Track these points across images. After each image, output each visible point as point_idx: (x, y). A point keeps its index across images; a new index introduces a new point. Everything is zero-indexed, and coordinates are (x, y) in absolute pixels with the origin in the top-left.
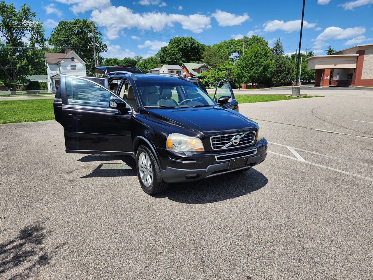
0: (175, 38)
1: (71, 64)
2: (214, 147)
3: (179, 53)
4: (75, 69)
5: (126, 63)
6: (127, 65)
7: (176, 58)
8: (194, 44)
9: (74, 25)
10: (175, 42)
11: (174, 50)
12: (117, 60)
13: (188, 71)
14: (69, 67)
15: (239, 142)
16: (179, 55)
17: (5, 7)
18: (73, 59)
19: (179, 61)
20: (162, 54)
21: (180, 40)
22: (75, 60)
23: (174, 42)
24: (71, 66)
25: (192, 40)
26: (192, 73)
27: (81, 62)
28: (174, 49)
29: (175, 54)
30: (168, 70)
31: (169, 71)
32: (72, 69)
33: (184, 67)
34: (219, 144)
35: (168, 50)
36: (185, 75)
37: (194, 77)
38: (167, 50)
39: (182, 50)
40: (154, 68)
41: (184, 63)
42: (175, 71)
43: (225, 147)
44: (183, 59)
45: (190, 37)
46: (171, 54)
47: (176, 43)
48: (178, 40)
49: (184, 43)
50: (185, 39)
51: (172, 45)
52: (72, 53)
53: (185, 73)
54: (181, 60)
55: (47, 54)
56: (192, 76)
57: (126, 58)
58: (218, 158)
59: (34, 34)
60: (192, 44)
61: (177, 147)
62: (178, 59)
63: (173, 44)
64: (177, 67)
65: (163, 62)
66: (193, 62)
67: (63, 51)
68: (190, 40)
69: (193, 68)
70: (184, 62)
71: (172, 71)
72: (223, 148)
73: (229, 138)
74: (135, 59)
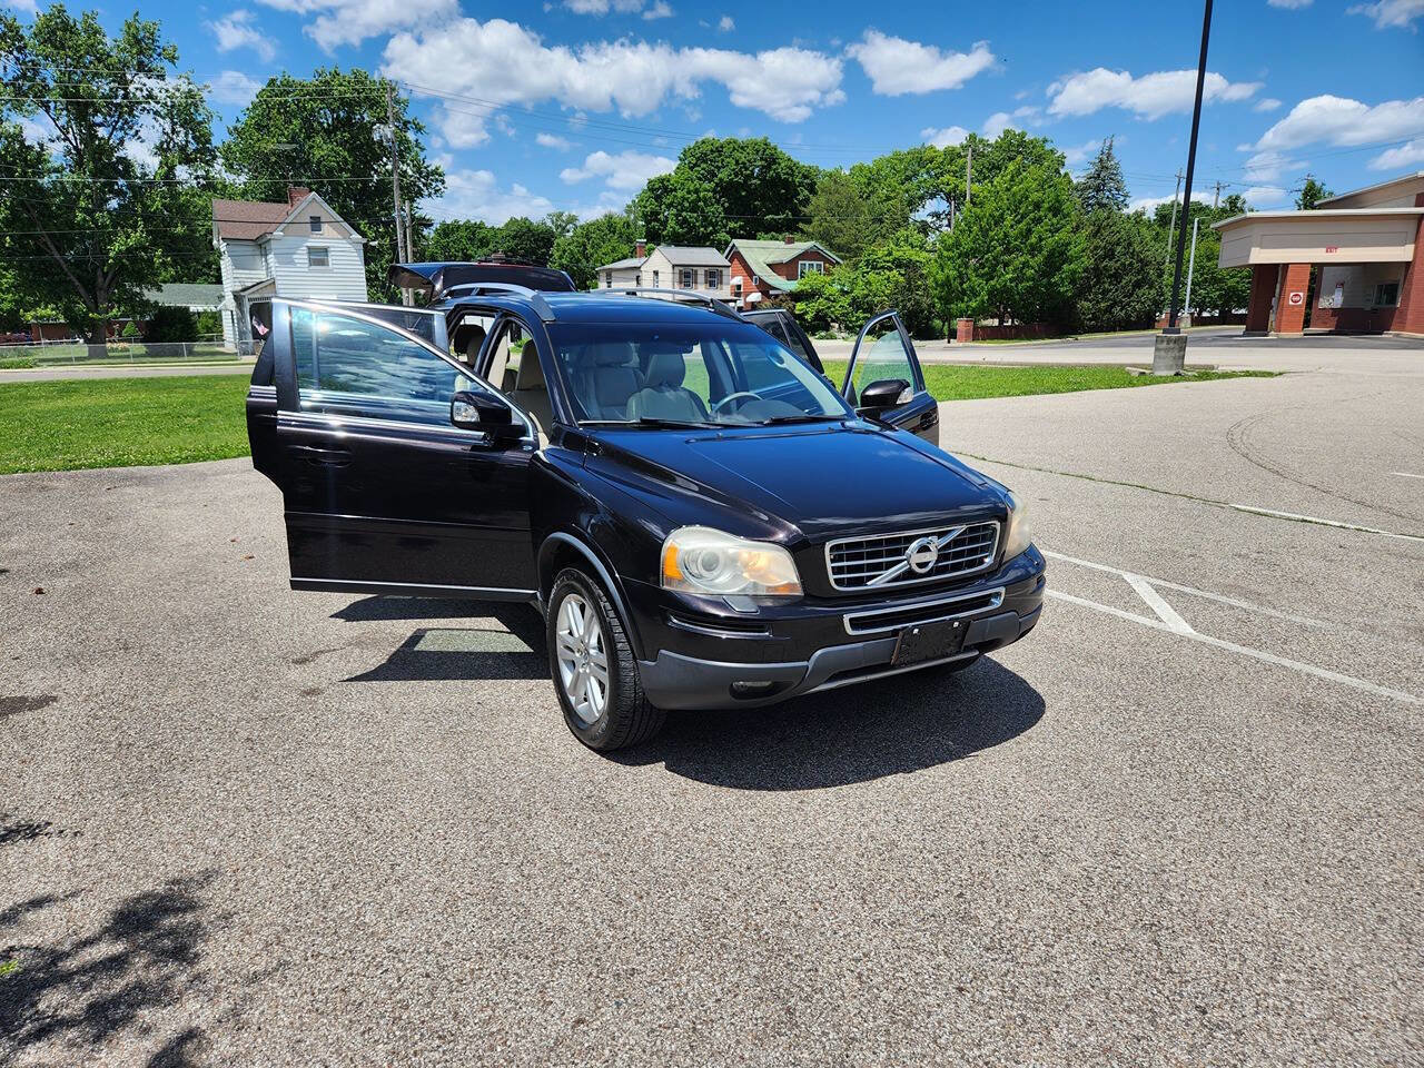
0: (703, 142)
1: (309, 244)
2: (837, 581)
3: (718, 202)
4: (323, 263)
5: (514, 237)
6: (517, 245)
7: (705, 218)
8: (774, 167)
9: (322, 93)
10: (703, 158)
11: (697, 191)
12: (481, 226)
13: (750, 273)
14: (302, 257)
15: (937, 562)
16: (715, 211)
17: (67, 27)
18: (316, 223)
19: (716, 232)
20: (652, 206)
21: (719, 150)
22: (325, 227)
23: (698, 159)
24: (311, 250)
25: (768, 152)
26: (765, 279)
27: (347, 237)
28: (698, 186)
29: (701, 204)
30: (674, 266)
31: (677, 269)
32: (313, 262)
33: (736, 256)
34: (859, 569)
35: (675, 190)
36: (739, 287)
37: (771, 292)
38: (672, 190)
39: (726, 189)
40: (619, 260)
41: (737, 242)
42: (701, 271)
43: (880, 581)
44: (732, 225)
45: (760, 139)
46: (687, 205)
47: (705, 162)
48: (712, 151)
49: (737, 162)
50: (742, 148)
51: (691, 169)
52: (310, 203)
53: (738, 280)
54: (725, 226)
55: (220, 206)
56: (765, 288)
57: (513, 221)
58: (855, 623)
59: (173, 131)
60: (768, 167)
61: (700, 577)
62: (711, 224)
63: (695, 165)
64: (709, 256)
65: (655, 238)
66: (769, 236)
67: (278, 195)
68: (758, 151)
69: (770, 261)
70: (734, 234)
71: (689, 269)
72: (871, 584)
73: (897, 548)
74: (549, 224)
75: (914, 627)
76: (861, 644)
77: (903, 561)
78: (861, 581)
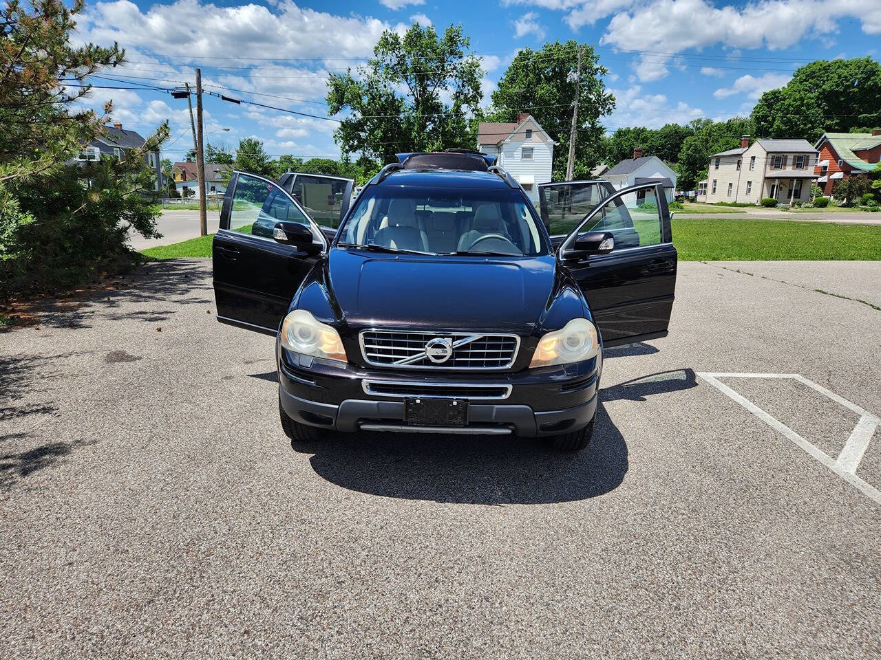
0: (814, 64)
1: (523, 146)
3: (819, 106)
4: (529, 156)
5: (665, 137)
6: (666, 142)
7: (806, 118)
8: (872, 78)
9: (548, 58)
10: (811, 75)
11: (802, 99)
12: (644, 130)
13: (836, 157)
14: (518, 153)
15: (451, 357)
16: (817, 112)
17: (419, 35)
18: (529, 133)
19: (813, 128)
20: (765, 110)
21: (826, 69)
22: (534, 135)
23: (807, 76)
24: (524, 149)
25: (869, 67)
26: (848, 161)
27: (545, 141)
28: (803, 95)
29: (804, 108)
30: (768, 153)
31: (770, 156)
32: (524, 156)
33: (827, 145)
35: (784, 99)
36: (825, 168)
37: (852, 172)
38: (781, 100)
39: (829, 96)
40: (730, 149)
41: (829, 135)
42: (791, 157)
43: (403, 363)
44: (829, 122)
45: (864, 57)
46: (791, 109)
47: (813, 78)
48: (820, 69)
49: (840, 77)
50: (847, 66)
51: (801, 83)
52: (529, 122)
53: (825, 163)
54: (823, 124)
55: (483, 127)
56: (847, 168)
57: (667, 126)
58: (373, 387)
59: (463, 86)
60: (867, 79)
62: (811, 122)
63: (805, 80)
64: (803, 145)
65: (763, 133)
66: (861, 129)
67: (514, 119)
68: (859, 67)
69: (856, 147)
70: (829, 129)
71: (780, 155)
72: (395, 365)
73: (419, 341)
74: (691, 127)
75: (418, 398)
76: (376, 402)
77: (422, 352)
78: (389, 360)
